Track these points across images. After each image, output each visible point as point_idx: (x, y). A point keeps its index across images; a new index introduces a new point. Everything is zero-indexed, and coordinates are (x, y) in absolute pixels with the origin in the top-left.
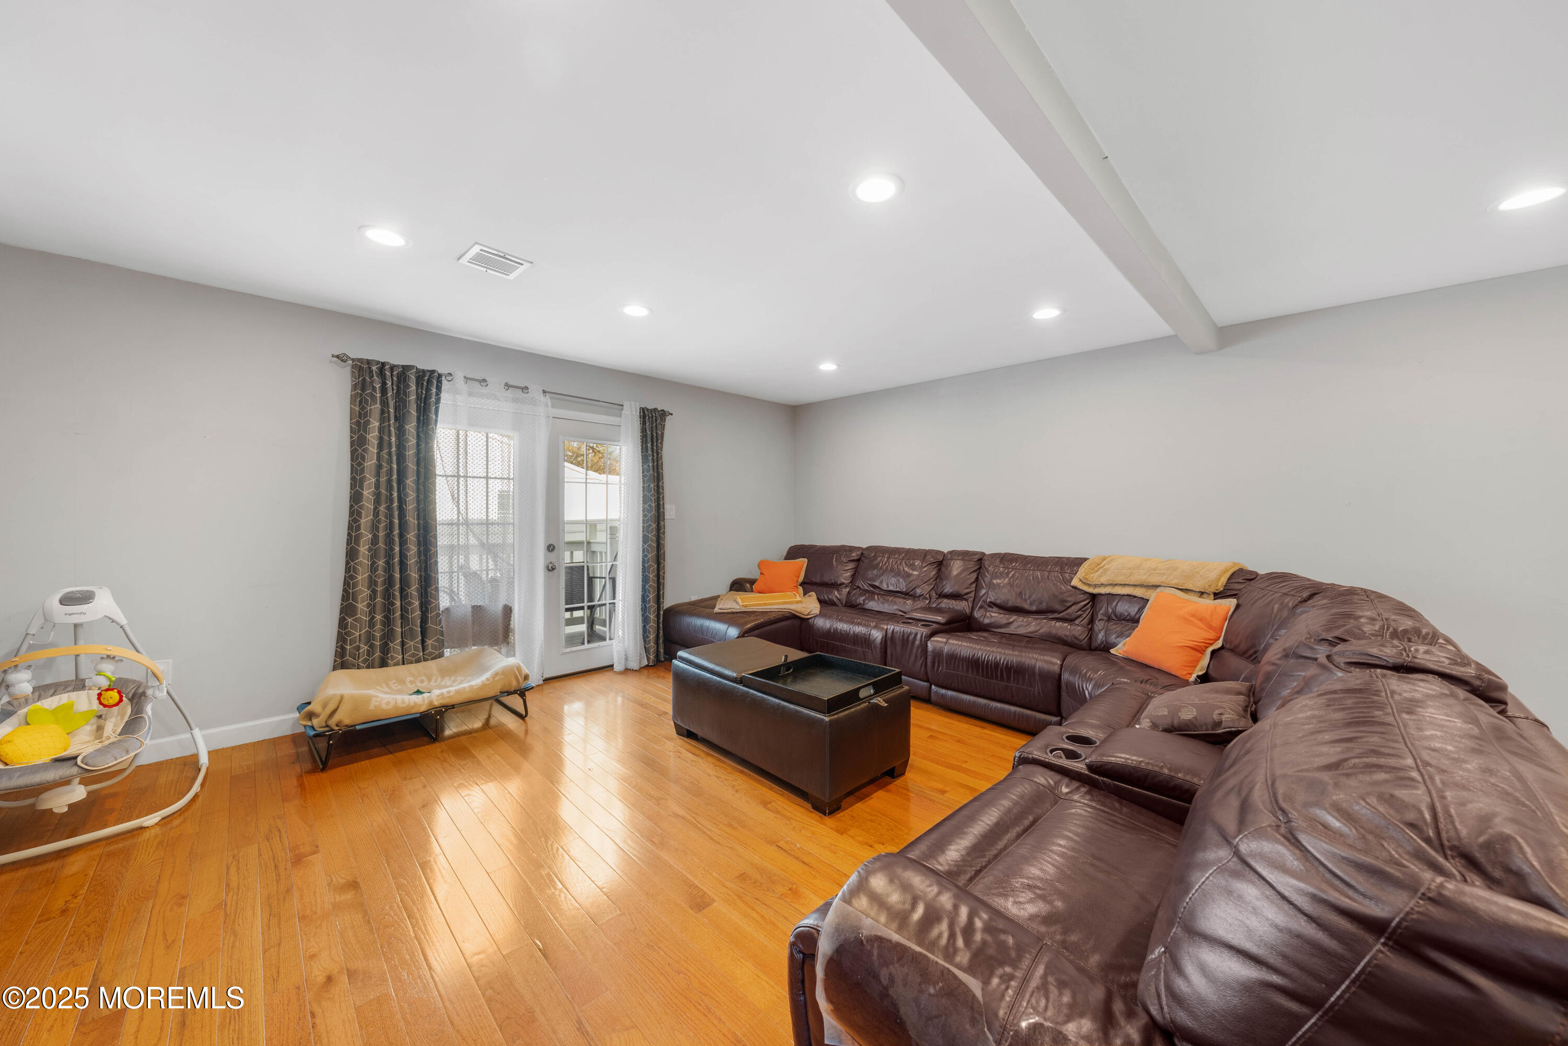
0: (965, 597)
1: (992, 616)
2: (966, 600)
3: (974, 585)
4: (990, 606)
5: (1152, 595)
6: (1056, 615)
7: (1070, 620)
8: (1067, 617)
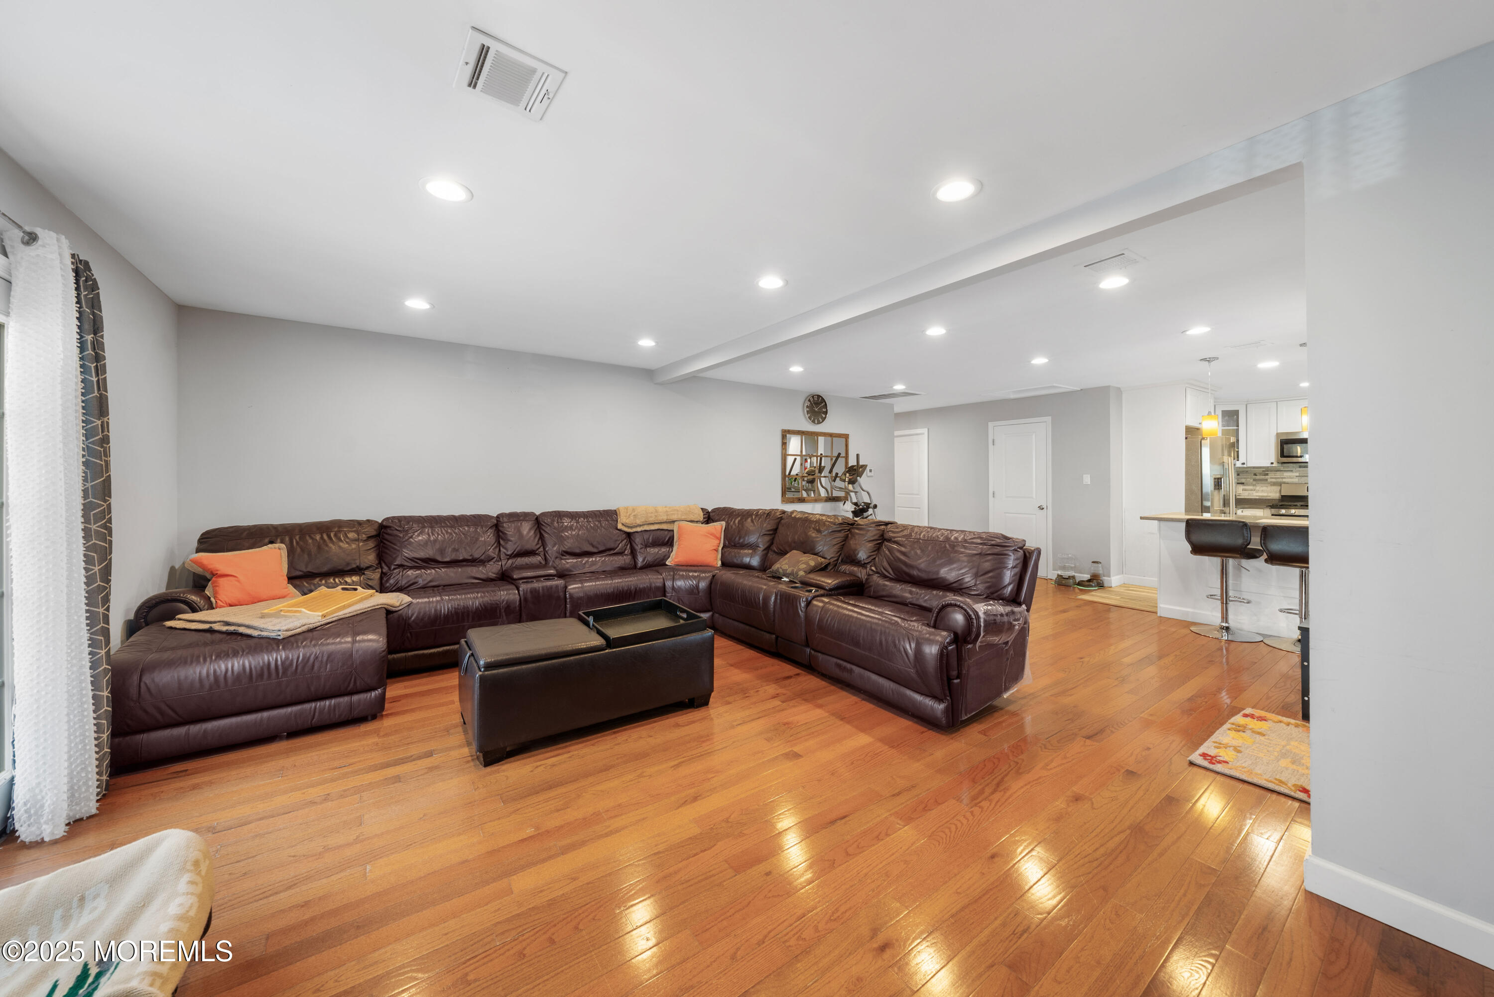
0: (537, 552)
1: (568, 563)
2: (538, 554)
3: (540, 542)
4: (563, 555)
5: (675, 528)
6: (612, 552)
7: (621, 553)
8: (620, 551)
